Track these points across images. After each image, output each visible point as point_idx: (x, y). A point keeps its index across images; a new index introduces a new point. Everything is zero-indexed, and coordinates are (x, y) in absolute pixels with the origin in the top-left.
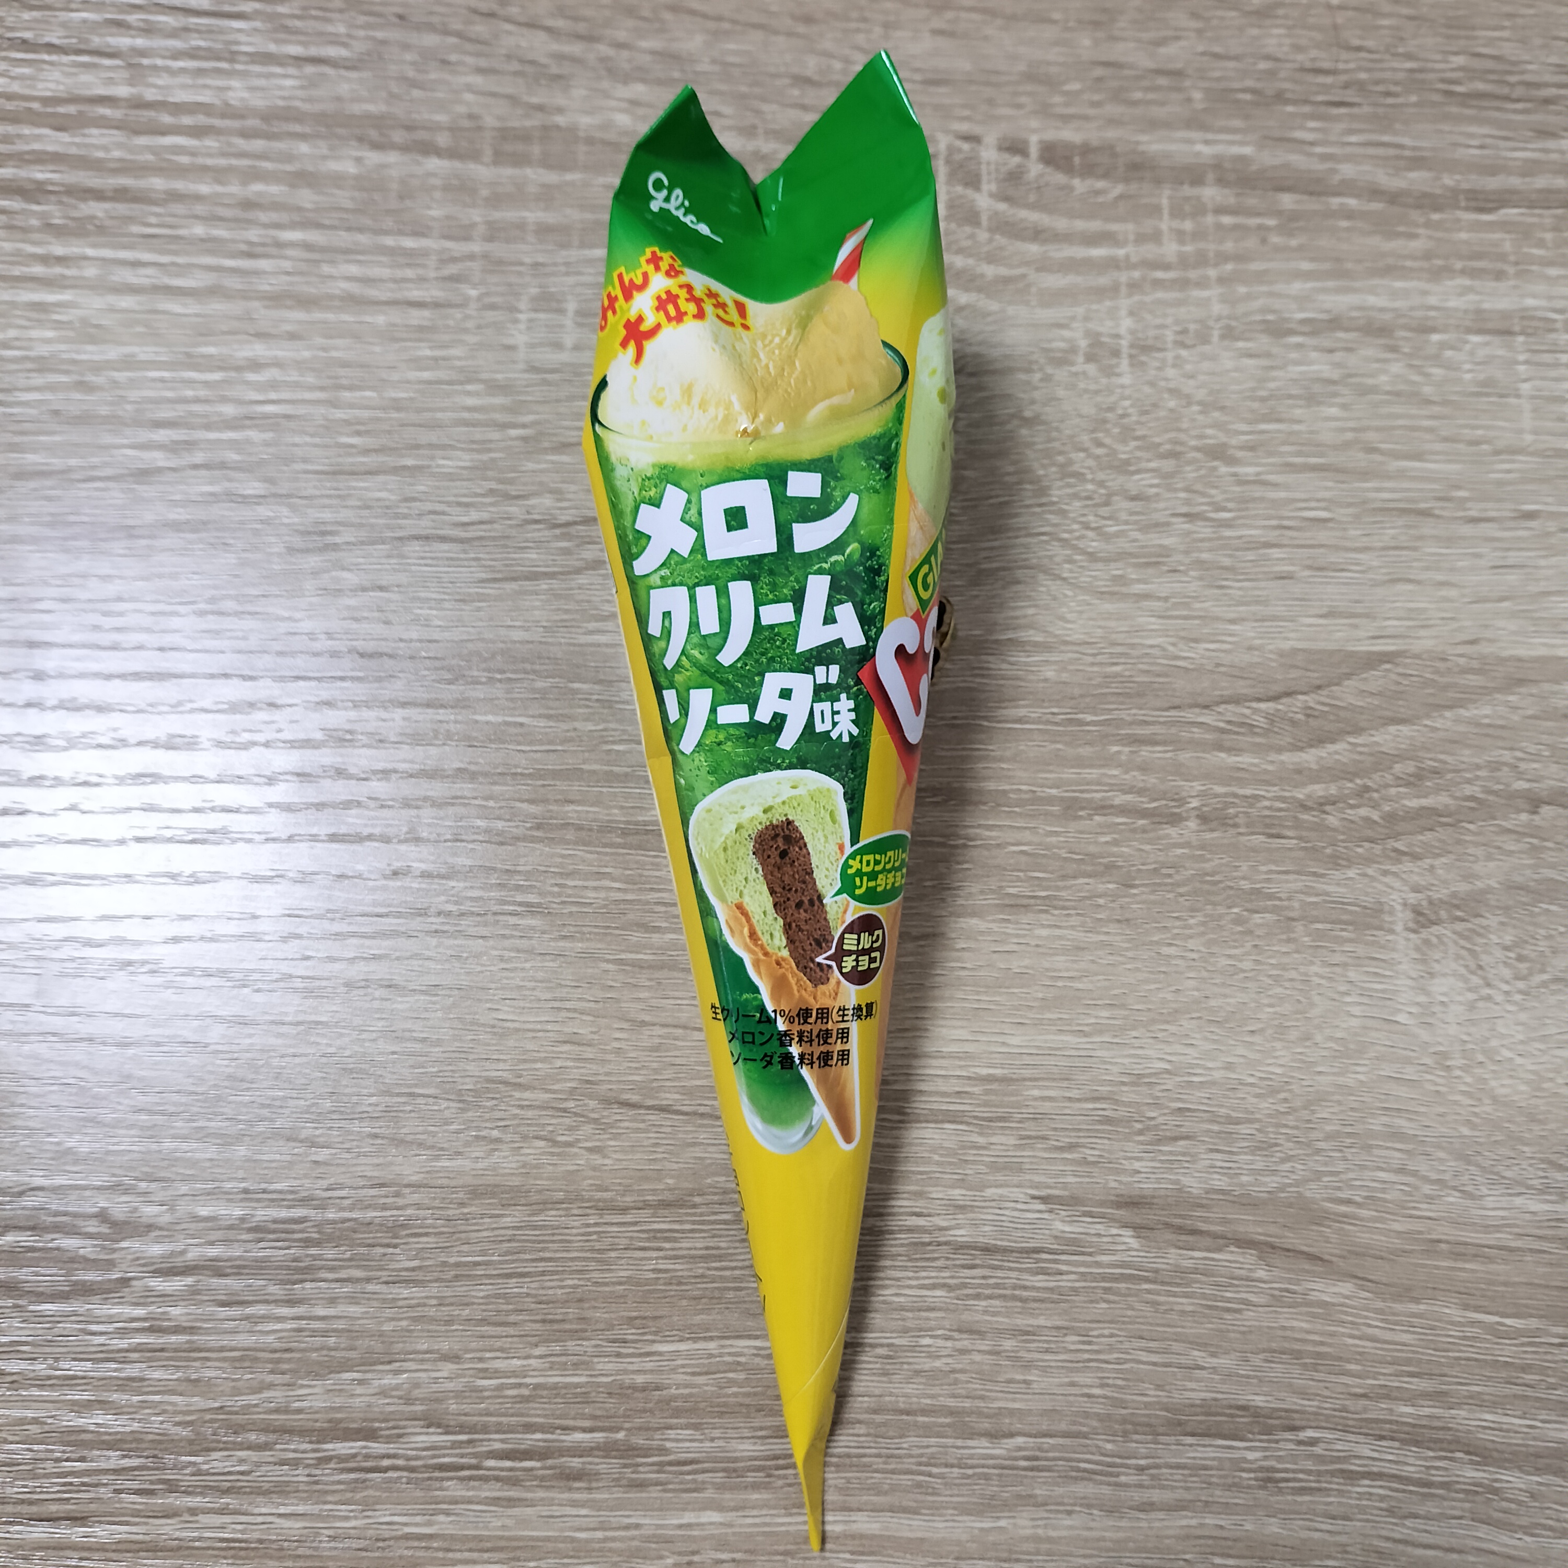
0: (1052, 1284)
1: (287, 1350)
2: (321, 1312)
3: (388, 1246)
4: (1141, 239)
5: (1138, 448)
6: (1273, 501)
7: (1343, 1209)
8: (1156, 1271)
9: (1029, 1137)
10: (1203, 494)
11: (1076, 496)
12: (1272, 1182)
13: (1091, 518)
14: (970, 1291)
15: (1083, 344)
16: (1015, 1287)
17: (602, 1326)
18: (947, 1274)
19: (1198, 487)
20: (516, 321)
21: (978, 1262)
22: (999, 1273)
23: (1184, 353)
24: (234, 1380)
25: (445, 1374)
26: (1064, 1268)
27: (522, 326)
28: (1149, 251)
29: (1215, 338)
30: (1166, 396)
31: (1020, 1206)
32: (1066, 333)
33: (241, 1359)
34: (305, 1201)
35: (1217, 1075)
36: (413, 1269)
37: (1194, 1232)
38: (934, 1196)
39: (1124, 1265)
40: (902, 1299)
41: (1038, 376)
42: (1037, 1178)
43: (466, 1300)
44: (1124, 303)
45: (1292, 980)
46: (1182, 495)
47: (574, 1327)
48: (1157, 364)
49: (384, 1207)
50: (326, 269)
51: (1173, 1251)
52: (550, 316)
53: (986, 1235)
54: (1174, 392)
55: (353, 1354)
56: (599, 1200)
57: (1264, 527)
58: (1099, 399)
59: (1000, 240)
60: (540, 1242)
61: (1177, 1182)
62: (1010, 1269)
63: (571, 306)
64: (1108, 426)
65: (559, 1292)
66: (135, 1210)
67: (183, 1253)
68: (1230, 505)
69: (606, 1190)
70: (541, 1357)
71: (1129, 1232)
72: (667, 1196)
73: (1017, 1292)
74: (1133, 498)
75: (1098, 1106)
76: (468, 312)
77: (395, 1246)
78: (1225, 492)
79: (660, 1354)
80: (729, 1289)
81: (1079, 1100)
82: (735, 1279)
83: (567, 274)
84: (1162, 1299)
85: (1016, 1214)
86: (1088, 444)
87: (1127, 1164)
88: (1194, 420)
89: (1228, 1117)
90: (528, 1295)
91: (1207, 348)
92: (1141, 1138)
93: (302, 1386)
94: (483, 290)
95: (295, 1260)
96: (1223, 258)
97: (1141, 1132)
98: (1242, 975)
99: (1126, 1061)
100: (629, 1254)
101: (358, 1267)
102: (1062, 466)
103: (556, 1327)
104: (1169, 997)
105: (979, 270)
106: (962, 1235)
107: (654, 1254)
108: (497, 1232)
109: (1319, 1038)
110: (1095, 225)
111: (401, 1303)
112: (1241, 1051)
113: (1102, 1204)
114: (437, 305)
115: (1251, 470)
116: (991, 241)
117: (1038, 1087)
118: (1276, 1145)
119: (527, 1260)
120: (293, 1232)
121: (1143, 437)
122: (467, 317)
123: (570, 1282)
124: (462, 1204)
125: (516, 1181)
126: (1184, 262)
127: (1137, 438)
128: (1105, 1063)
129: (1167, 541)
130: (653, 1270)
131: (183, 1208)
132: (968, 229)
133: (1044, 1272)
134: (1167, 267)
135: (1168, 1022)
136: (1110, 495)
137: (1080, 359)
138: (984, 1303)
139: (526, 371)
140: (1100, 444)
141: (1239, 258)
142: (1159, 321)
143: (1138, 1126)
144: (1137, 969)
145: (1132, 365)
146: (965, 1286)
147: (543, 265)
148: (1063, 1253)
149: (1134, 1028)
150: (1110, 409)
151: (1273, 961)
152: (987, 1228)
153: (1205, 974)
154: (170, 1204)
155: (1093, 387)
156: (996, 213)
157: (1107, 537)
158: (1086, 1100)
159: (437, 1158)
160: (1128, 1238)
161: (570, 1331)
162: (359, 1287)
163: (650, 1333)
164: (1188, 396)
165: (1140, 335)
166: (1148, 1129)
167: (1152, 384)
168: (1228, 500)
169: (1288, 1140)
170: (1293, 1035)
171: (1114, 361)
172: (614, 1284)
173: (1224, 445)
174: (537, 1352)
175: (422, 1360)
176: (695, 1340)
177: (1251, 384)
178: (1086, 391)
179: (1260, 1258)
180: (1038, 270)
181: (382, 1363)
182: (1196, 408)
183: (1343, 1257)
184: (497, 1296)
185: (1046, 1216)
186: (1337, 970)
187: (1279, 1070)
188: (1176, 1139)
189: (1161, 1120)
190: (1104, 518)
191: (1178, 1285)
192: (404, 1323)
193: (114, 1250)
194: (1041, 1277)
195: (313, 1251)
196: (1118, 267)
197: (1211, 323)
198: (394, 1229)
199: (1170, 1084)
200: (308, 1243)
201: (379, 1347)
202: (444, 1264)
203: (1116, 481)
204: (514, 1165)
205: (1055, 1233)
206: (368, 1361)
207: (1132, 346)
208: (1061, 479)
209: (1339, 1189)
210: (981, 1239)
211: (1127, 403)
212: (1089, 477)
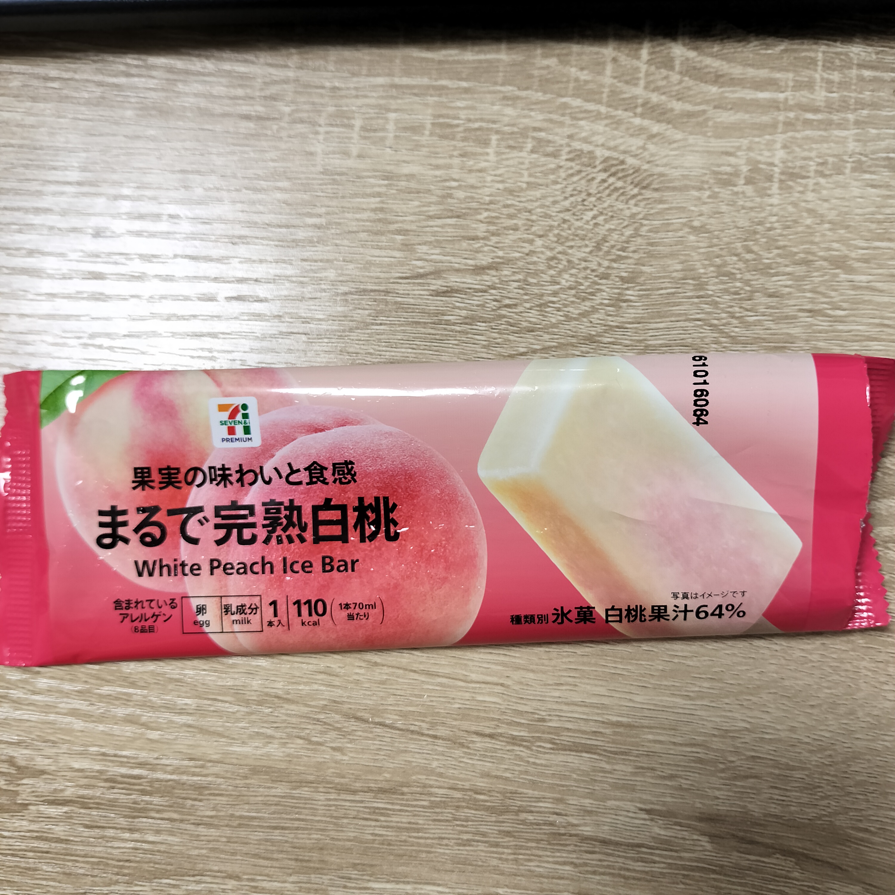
0: (647, 869)
1: (127, 861)
2: (151, 838)
3: (195, 800)
4: (798, 86)
5: (779, 255)
6: (879, 304)
7: (861, 835)
8: (722, 866)
9: (642, 768)
10: (824, 295)
11: (726, 291)
12: (812, 812)
13: (737, 309)
14: (589, 869)
15: (745, 169)
16: (621, 869)
17: (335, 867)
18: (575, 856)
19: (822, 289)
20: (317, 133)
21: (597, 850)
22: (611, 859)
23: (822, 181)
24: (92, 876)
25: (229, 887)
26: (657, 859)
27: (321, 137)
28: (804, 96)
29: (847, 171)
30: (805, 214)
31: (631, 815)
32: (732, 160)
33: (98, 863)
34: (142, 765)
35: (783, 735)
36: (211, 817)
37: (752, 842)
38: (571, 802)
39: (699, 860)
40: (541, 870)
41: (708, 193)
42: (644, 797)
43: (246, 841)
44: (780, 138)
45: (847, 670)
46: (809, 295)
47: (317, 865)
48: (801, 189)
49: (194, 774)
50: (180, 87)
51: (735, 853)
52: (341, 130)
53: (604, 832)
54: (811, 211)
55: (169, 867)
56: (338, 784)
57: (870, 324)
58: (753, 214)
59: (688, 81)
60: (296, 808)
61: (744, 807)
62: (619, 856)
63: (358, 123)
64: (758, 236)
65: (308, 841)
66: (32, 759)
67: (62, 791)
68: (845, 305)
69: (343, 777)
70: (293, 883)
71: (706, 839)
72: (384, 785)
73: (622, 872)
74: (770, 296)
75: (694, 750)
76: (282, 124)
77: (200, 801)
78: (842, 294)
79: (373, 889)
80: (422, 851)
81: (681, 745)
82: (427, 846)
83: (357, 97)
84: (723, 885)
85: (627, 820)
86: (740, 250)
87: (710, 792)
88: (824, 235)
89: (787, 764)
90: (286, 842)
91: (841, 178)
92: (723, 775)
93: (137, 885)
94: (293, 108)
95: (135, 803)
96: (861, 105)
97: (723, 771)
98: (810, 664)
99: (718, 720)
100: (356, 821)
101: (175, 812)
102: (718, 266)
103: (305, 864)
104: (755, 676)
105: (669, 106)
106: (588, 830)
107: (373, 823)
108: (268, 798)
109: (860, 714)
110: (763, 73)
111: (202, 838)
112: (802, 719)
113: (689, 818)
114: (259, 118)
115: (863, 278)
116: (680, 82)
117: (652, 733)
118: (819, 787)
119: (287, 819)
120: (134, 784)
121: (785, 247)
122: (281, 128)
123: (315, 836)
124: (246, 778)
125: (283, 766)
126: (830, 107)
127: (778, 248)
128: (703, 720)
129: (792, 331)
130: (372, 834)
131: (64, 761)
132: (664, 72)
133: (643, 860)
134: (816, 110)
135: (751, 694)
136: (752, 292)
137: (742, 182)
138: (598, 877)
139: (322, 173)
140: (750, 251)
141: (874, 105)
142: (806, 154)
143: (722, 766)
144: (734, 654)
145: (780, 188)
146: (586, 864)
147: (339, 89)
148: (657, 848)
149: (727, 697)
150: (760, 223)
151: (834, 656)
152: (606, 828)
153: (783, 662)
154: (55, 758)
155: (749, 204)
156: (687, 59)
157: (747, 325)
158: (686, 745)
159: (231, 745)
160: (705, 843)
161: (314, 868)
162: (177, 824)
163: (368, 875)
164: (822, 216)
165: (790, 164)
166: (728, 769)
167: (795, 204)
168: (843, 301)
169: (828, 785)
170: (842, 710)
171: (767, 185)
172: (345, 840)
173: (846, 256)
174: (292, 879)
175: (215, 877)
176: (397, 882)
177: (873, 209)
178: (743, 208)
179: (797, 864)
180: (715, 107)
181: (189, 876)
182: (827, 226)
183: (857, 868)
184: (267, 840)
185: (648, 823)
186: (881, 665)
187: (827, 735)
188: (747, 777)
189: (738, 763)
190: (747, 310)
191: (736, 877)
192: (204, 852)
193: (19, 785)
194: (640, 864)
195: (147, 798)
196: (778, 109)
197: (846, 158)
198: (199, 788)
199: (748, 739)
200: (144, 792)
201: (187, 865)
202: (232, 816)
203: (758, 281)
204: (281, 754)
205: (653, 835)
206: (180, 873)
207: (782, 173)
208: (716, 277)
209: (860, 821)
210: (601, 835)
211: (774, 219)
212: (739, 276)
